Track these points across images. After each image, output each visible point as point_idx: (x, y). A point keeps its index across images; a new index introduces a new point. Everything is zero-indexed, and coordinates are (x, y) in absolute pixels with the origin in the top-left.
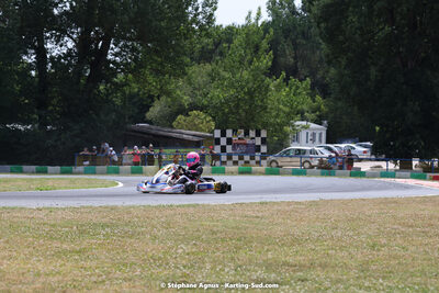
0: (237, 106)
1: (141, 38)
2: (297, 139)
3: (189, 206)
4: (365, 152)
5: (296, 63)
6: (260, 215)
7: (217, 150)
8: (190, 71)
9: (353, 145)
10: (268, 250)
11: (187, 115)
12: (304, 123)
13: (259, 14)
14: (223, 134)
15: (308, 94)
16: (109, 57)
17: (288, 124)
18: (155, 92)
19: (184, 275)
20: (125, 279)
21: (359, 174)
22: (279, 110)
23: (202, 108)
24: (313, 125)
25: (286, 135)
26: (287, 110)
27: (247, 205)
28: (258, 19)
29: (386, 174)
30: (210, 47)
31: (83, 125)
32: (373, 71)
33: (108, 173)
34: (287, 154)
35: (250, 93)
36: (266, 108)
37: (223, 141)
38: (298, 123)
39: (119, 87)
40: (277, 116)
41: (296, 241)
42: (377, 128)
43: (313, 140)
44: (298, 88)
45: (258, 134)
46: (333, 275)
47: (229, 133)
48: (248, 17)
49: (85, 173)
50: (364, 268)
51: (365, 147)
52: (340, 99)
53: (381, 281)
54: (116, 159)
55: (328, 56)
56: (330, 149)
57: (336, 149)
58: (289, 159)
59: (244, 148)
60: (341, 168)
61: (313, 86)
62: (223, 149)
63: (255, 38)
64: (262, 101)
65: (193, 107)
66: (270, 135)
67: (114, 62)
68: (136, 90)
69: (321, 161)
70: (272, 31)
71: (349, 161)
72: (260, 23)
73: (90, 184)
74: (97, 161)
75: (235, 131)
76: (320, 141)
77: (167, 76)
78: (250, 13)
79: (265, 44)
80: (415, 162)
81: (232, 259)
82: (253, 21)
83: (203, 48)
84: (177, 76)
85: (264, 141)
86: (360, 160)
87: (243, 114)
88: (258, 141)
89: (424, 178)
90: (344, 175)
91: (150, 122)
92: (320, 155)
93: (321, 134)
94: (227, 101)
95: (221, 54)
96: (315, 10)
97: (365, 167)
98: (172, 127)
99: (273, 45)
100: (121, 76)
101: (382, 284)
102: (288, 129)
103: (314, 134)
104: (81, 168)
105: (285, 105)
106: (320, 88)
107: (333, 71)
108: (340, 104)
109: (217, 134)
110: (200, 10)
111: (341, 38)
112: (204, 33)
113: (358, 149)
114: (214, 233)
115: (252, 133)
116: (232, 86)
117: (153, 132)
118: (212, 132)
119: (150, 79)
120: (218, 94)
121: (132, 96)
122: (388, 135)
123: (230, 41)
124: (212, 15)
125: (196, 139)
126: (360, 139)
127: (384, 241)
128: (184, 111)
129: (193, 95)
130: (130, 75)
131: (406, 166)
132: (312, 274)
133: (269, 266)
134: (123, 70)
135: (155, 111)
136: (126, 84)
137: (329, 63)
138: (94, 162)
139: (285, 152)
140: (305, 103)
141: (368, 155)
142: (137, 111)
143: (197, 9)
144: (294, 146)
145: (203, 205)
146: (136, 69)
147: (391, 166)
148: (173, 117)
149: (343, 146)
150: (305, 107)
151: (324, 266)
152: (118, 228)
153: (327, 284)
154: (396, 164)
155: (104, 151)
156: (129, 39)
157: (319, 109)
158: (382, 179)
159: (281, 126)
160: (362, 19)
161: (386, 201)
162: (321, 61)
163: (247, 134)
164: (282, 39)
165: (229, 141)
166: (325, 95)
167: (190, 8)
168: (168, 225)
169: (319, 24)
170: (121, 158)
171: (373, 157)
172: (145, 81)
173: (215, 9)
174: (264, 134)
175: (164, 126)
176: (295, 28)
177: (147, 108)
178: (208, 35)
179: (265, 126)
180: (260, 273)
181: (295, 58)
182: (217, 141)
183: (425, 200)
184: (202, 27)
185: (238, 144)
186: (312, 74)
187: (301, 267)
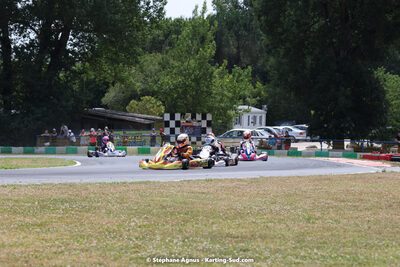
0: (185, 92)
1: (97, 30)
2: (239, 122)
3: (140, 183)
4: (301, 134)
5: (238, 53)
6: (206, 191)
7: (167, 132)
8: (141, 59)
9: (290, 127)
10: (213, 223)
11: (139, 100)
12: (246, 107)
13: (204, 8)
14: (172, 118)
15: (249, 81)
16: (69, 47)
17: (231, 108)
18: (110, 80)
19: (136, 246)
20: (82, 250)
21: (296, 153)
22: (223, 95)
23: (153, 94)
24: (254, 109)
25: (230, 118)
26: (230, 95)
27: (194, 182)
28: (203, 12)
29: (320, 154)
30: (161, 38)
31: (45, 109)
32: (309, 60)
33: (67, 153)
34: (230, 136)
35: (197, 80)
36: (211, 93)
37: (172, 124)
38: (240, 107)
39: (77, 74)
40: (221, 101)
41: (239, 215)
42: (312, 112)
43: (254, 123)
44: (240, 75)
45: (204, 117)
46: (272, 246)
47: (178, 116)
48: (195, 11)
49: (46, 153)
50: (300, 239)
51: (301, 129)
52: (278, 86)
53: (315, 251)
54: (75, 140)
55: (268, 46)
56: (269, 131)
57: (275, 131)
58: (232, 140)
59: (191, 130)
60: (279, 148)
61: (254, 73)
62: (172, 131)
63: (202, 30)
64: (207, 87)
65: (145, 93)
66: (215, 118)
67: (73, 52)
68: (93, 77)
69: (261, 142)
70: (216, 23)
71: (286, 141)
72: (206, 16)
73: (51, 163)
74: (57, 142)
75: (183, 115)
76: (261, 123)
77: (121, 64)
78: (197, 7)
79: (210, 35)
80: (347, 143)
81: (180, 231)
82: (199, 14)
83: (154, 38)
84: (130, 65)
85: (209, 124)
86: (297, 141)
87: (191, 99)
88: (204, 124)
89: (355, 157)
90: (283, 155)
91: (106, 107)
92: (260, 136)
93: (261, 117)
94: (176, 87)
95: (170, 44)
96: (256, 4)
97: (301, 147)
98: (126, 111)
99: (218, 36)
100: (79, 65)
101: (316, 254)
102: (232, 113)
103: (255, 118)
104: (42, 149)
105: (229, 91)
106: (261, 75)
107: (272, 60)
108: (278, 90)
109: (167, 117)
110: (151, 4)
111: (280, 30)
112: (155, 25)
113: (295, 131)
114: (164, 207)
115: (199, 117)
116: (180, 73)
117: (109, 115)
118: (162, 116)
119: (106, 67)
120: (167, 81)
121: (89, 82)
122: (322, 118)
123: (178, 32)
124: (162, 9)
125: (147, 122)
126: (297, 122)
127: (318, 214)
128: (136, 96)
129: (145, 81)
130: (87, 64)
131: (338, 146)
132: (252, 245)
133: (213, 238)
134: (80, 59)
135: (110, 96)
136: (84, 71)
137: (269, 52)
138: (54, 142)
139: (228, 134)
140: (247, 89)
141: (304, 137)
142: (92, 96)
143: (148, 4)
144: (237, 128)
145: (154, 182)
146: (92, 58)
147: (325, 146)
148: (126, 102)
149: (281, 128)
150: (246, 93)
151: (263, 238)
152: (76, 203)
153: (267, 254)
154: (330, 145)
155: (63, 133)
156: (87, 31)
157: (259, 94)
158: (317, 158)
159: (225, 110)
160: (298, 12)
161: (320, 178)
162: (261, 51)
163: (194, 117)
164: (226, 31)
165: (178, 124)
166: (265, 81)
167: (142, 3)
168: (121, 201)
169: (259, 16)
170: (78, 139)
171: (309, 138)
172: (101, 69)
173: (165, 4)
174: (209, 117)
175: (118, 110)
176: (238, 21)
177: (103, 94)
178: (158, 27)
179: (210, 110)
180: (206, 244)
181: (238, 48)
182: (167, 124)
183: (356, 177)
184: (153, 20)
185: (186, 127)
186: (253, 63)
187: (243, 238)
